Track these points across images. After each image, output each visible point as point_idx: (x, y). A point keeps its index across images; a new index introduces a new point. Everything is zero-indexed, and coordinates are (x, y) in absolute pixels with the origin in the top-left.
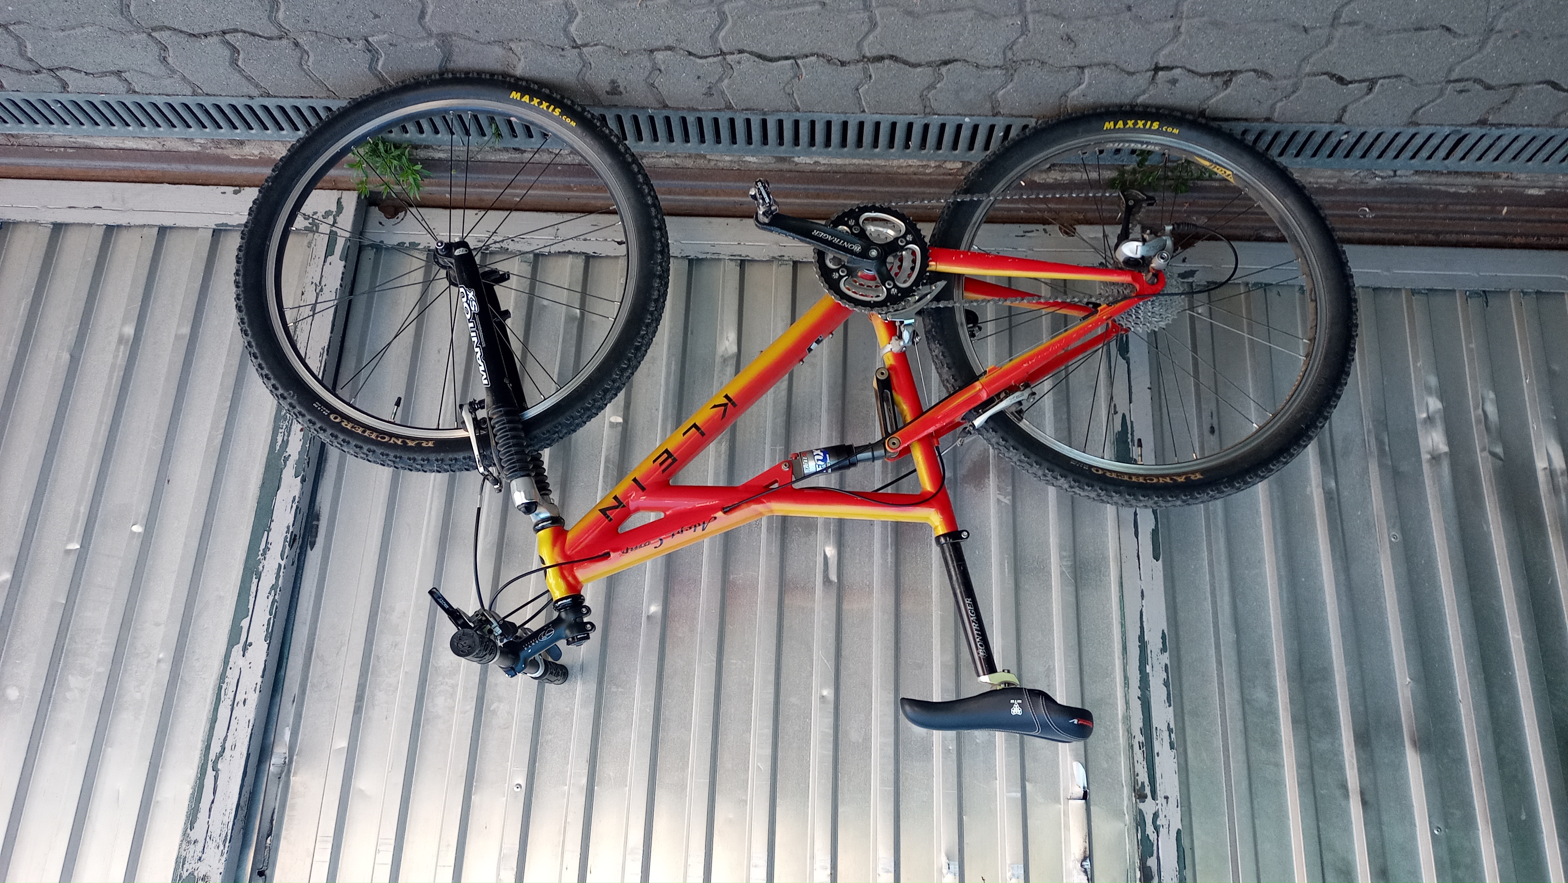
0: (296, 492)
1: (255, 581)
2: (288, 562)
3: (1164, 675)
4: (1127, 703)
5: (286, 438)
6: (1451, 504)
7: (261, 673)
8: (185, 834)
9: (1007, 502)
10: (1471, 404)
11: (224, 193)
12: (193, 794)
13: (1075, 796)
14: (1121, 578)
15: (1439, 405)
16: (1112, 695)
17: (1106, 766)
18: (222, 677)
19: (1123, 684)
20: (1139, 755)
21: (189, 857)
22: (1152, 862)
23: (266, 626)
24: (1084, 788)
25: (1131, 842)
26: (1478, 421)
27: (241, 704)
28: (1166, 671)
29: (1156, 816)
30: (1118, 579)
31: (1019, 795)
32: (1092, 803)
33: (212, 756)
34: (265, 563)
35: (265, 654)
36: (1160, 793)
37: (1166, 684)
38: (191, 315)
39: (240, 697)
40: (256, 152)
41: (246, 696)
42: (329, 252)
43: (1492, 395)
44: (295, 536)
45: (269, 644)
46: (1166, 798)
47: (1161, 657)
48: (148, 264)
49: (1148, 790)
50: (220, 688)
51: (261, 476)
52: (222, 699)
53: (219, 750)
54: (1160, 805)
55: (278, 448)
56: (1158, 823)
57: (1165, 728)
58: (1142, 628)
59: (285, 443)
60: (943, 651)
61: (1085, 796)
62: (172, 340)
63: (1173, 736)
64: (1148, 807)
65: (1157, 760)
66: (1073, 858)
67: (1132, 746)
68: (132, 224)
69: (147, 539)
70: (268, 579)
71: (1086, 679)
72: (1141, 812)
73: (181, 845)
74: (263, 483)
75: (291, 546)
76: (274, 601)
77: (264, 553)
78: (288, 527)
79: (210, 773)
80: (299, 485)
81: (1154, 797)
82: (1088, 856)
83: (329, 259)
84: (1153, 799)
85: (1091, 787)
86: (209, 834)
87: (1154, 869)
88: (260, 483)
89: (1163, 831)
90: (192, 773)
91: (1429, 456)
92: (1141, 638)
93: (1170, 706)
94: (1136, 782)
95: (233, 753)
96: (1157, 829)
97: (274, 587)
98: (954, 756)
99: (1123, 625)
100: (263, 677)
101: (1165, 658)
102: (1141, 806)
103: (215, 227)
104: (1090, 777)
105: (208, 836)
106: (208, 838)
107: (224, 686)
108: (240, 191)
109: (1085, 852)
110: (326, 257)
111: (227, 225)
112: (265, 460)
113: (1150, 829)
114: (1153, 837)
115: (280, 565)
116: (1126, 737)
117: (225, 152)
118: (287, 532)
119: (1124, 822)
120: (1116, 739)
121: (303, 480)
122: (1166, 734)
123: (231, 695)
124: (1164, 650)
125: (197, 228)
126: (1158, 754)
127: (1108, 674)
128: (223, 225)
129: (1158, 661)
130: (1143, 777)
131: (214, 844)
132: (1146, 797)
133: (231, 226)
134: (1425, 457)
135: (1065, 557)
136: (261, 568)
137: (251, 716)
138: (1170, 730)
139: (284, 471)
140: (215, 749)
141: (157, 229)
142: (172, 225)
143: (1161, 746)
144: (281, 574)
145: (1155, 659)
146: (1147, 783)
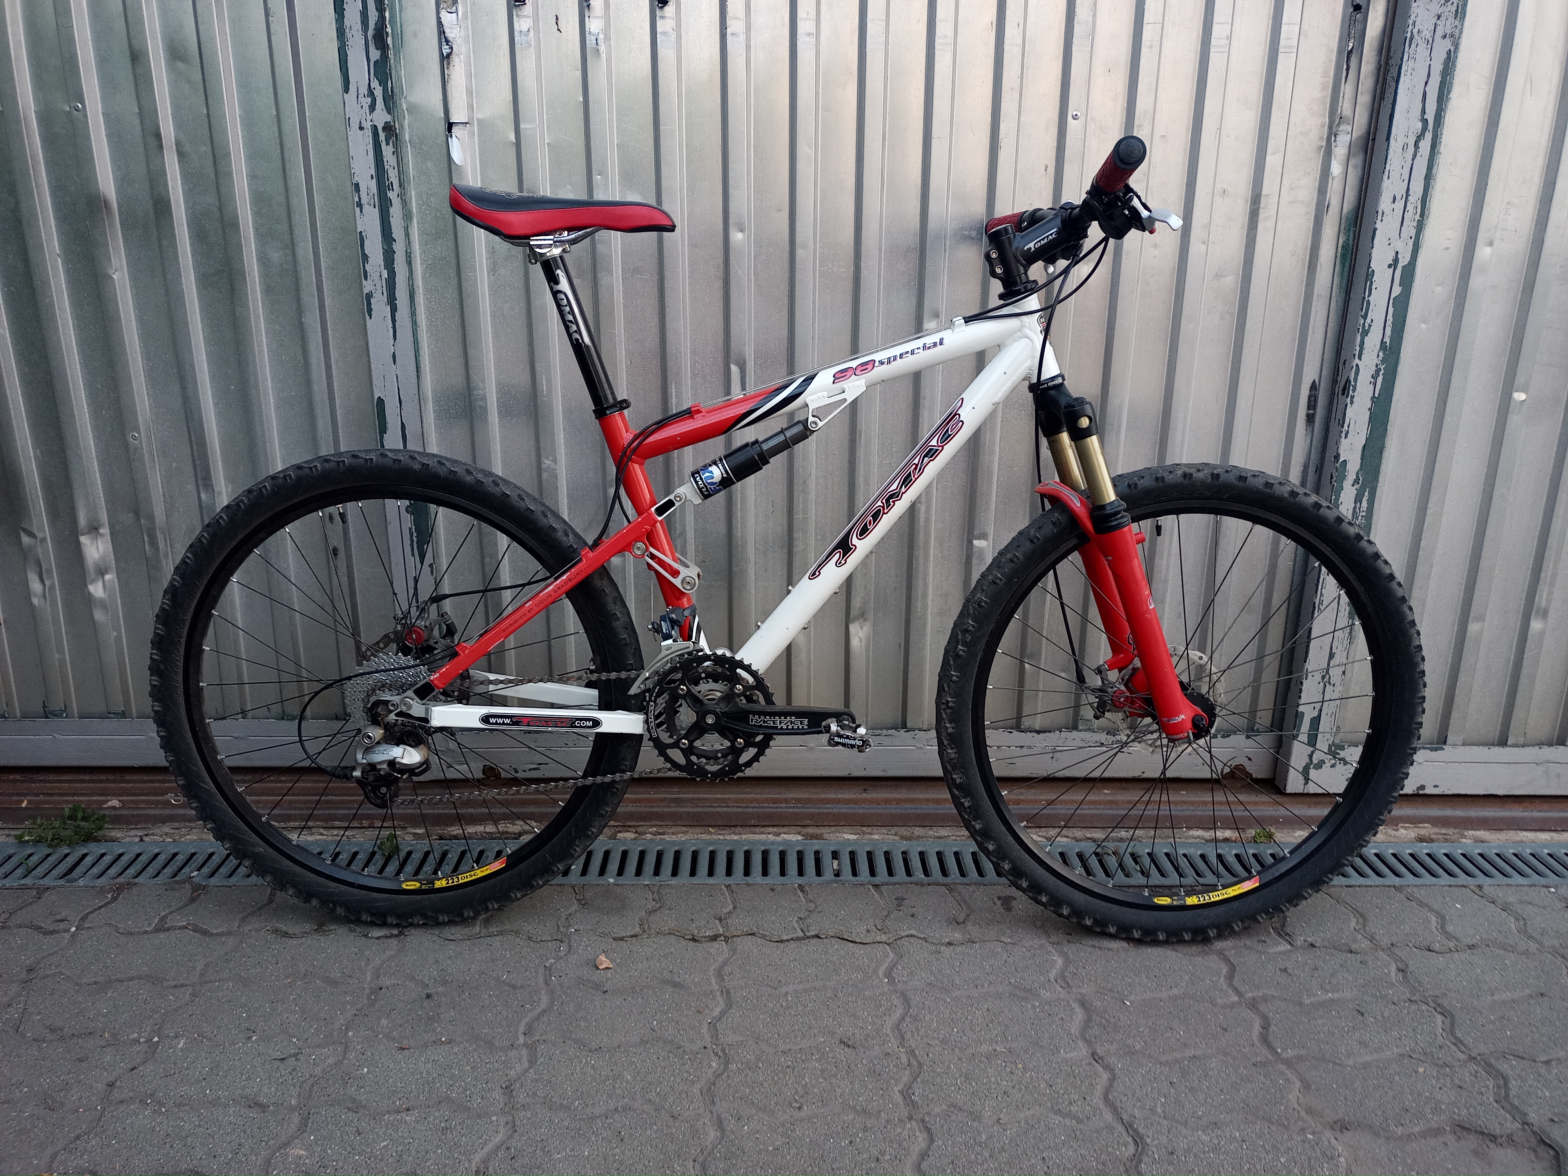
0: (1344, 444)
1: (1387, 340)
2: (1351, 362)
3: (367, 267)
4: (407, 235)
5: (1358, 506)
6: (75, 477)
7: (1377, 232)
8: (1457, 46)
9: (546, 461)
10: (58, 592)
11: (1436, 786)
12: (1449, 92)
13: (461, 126)
14: (418, 376)
15: (91, 588)
16: (424, 244)
17: (429, 164)
18: (1420, 227)
19: (412, 256)
20: (393, 175)
21: (1451, 20)
22: (375, 55)
23: (1373, 287)
24: (451, 137)
25: (399, 77)
26: (49, 571)
27: (1398, 197)
28: (365, 272)
29: (372, 107)
30: (422, 376)
31: (522, 126)
32: (443, 121)
33: (1429, 136)
34: (1376, 361)
35: (1373, 255)
36: (368, 133)
37: (365, 258)
38: (1468, 644)
39: (1400, 204)
40: (1402, 831)
41: (1393, 206)
42: (1316, 722)
43: (35, 601)
44: (1343, 394)
45: (1369, 267)
46: (361, 128)
47: (372, 288)
48: (1518, 702)
49: (382, 136)
50: (1422, 215)
51: (1384, 461)
52: (1419, 202)
53: (1421, 144)
54: (369, 121)
55: (1366, 494)
56: (370, 99)
57: (366, 208)
58: (394, 321)
59: (1358, 499)
60: (611, 288)
61: (450, 126)
62: (1488, 616)
63: (356, 199)
64: (381, 117)
65: (373, 172)
66: (462, 57)
67: (400, 186)
68: (1537, 747)
69: (1509, 385)
70: (1373, 342)
71: (454, 261)
72: (389, 113)
73: (1461, 33)
74: (1381, 452)
75: (1348, 381)
76: (1365, 317)
77: (1378, 371)
78: (1352, 402)
79: (1430, 116)
80: (1341, 451)
81: (375, 128)
82: (445, 59)
83: (1316, 714)
84: (375, 126)
85: (444, 138)
86: (1429, 47)
87: (372, 48)
88: (1385, 454)
89: (364, 90)
90: (1451, 118)
91: (101, 531)
92: (394, 310)
93: (361, 232)
94: (395, 146)
95: (1405, 140)
96: (371, 93)
97: (1366, 333)
98: (594, 166)
99: (414, 323)
100: (1375, 229)
101: (367, 287)
102: (388, 118)
103: (1444, 747)
104: (445, 151)
105: (1430, 43)
106: (1431, 42)
107: (1417, 217)
108: (1418, 789)
109: (448, 64)
110: (1319, 715)
111: (1432, 750)
112: (1380, 479)
113: (378, 92)
114: (375, 84)
115: (1360, 359)
116: (408, 196)
117: (1437, 830)
118: (1353, 397)
119: (407, 103)
120: (419, 195)
121: (1337, 457)
122: (364, 201)
123: (1410, 207)
124: (369, 296)
125: (1464, 744)
126: (372, 178)
127: (430, 268)
128: (1436, 750)
129: (375, 284)
130: (387, 151)
131: (1423, 35)
132: (384, 129)
133: (1427, 748)
134: (105, 531)
135: (482, 399)
136: (1381, 355)
137: (1386, 184)
138: (360, 205)
139: (1359, 467)
140: (1425, 145)
141: (1509, 743)
142: (1492, 748)
143: (369, 186)
144: (1358, 348)
145: (379, 286)
146: (383, 144)
